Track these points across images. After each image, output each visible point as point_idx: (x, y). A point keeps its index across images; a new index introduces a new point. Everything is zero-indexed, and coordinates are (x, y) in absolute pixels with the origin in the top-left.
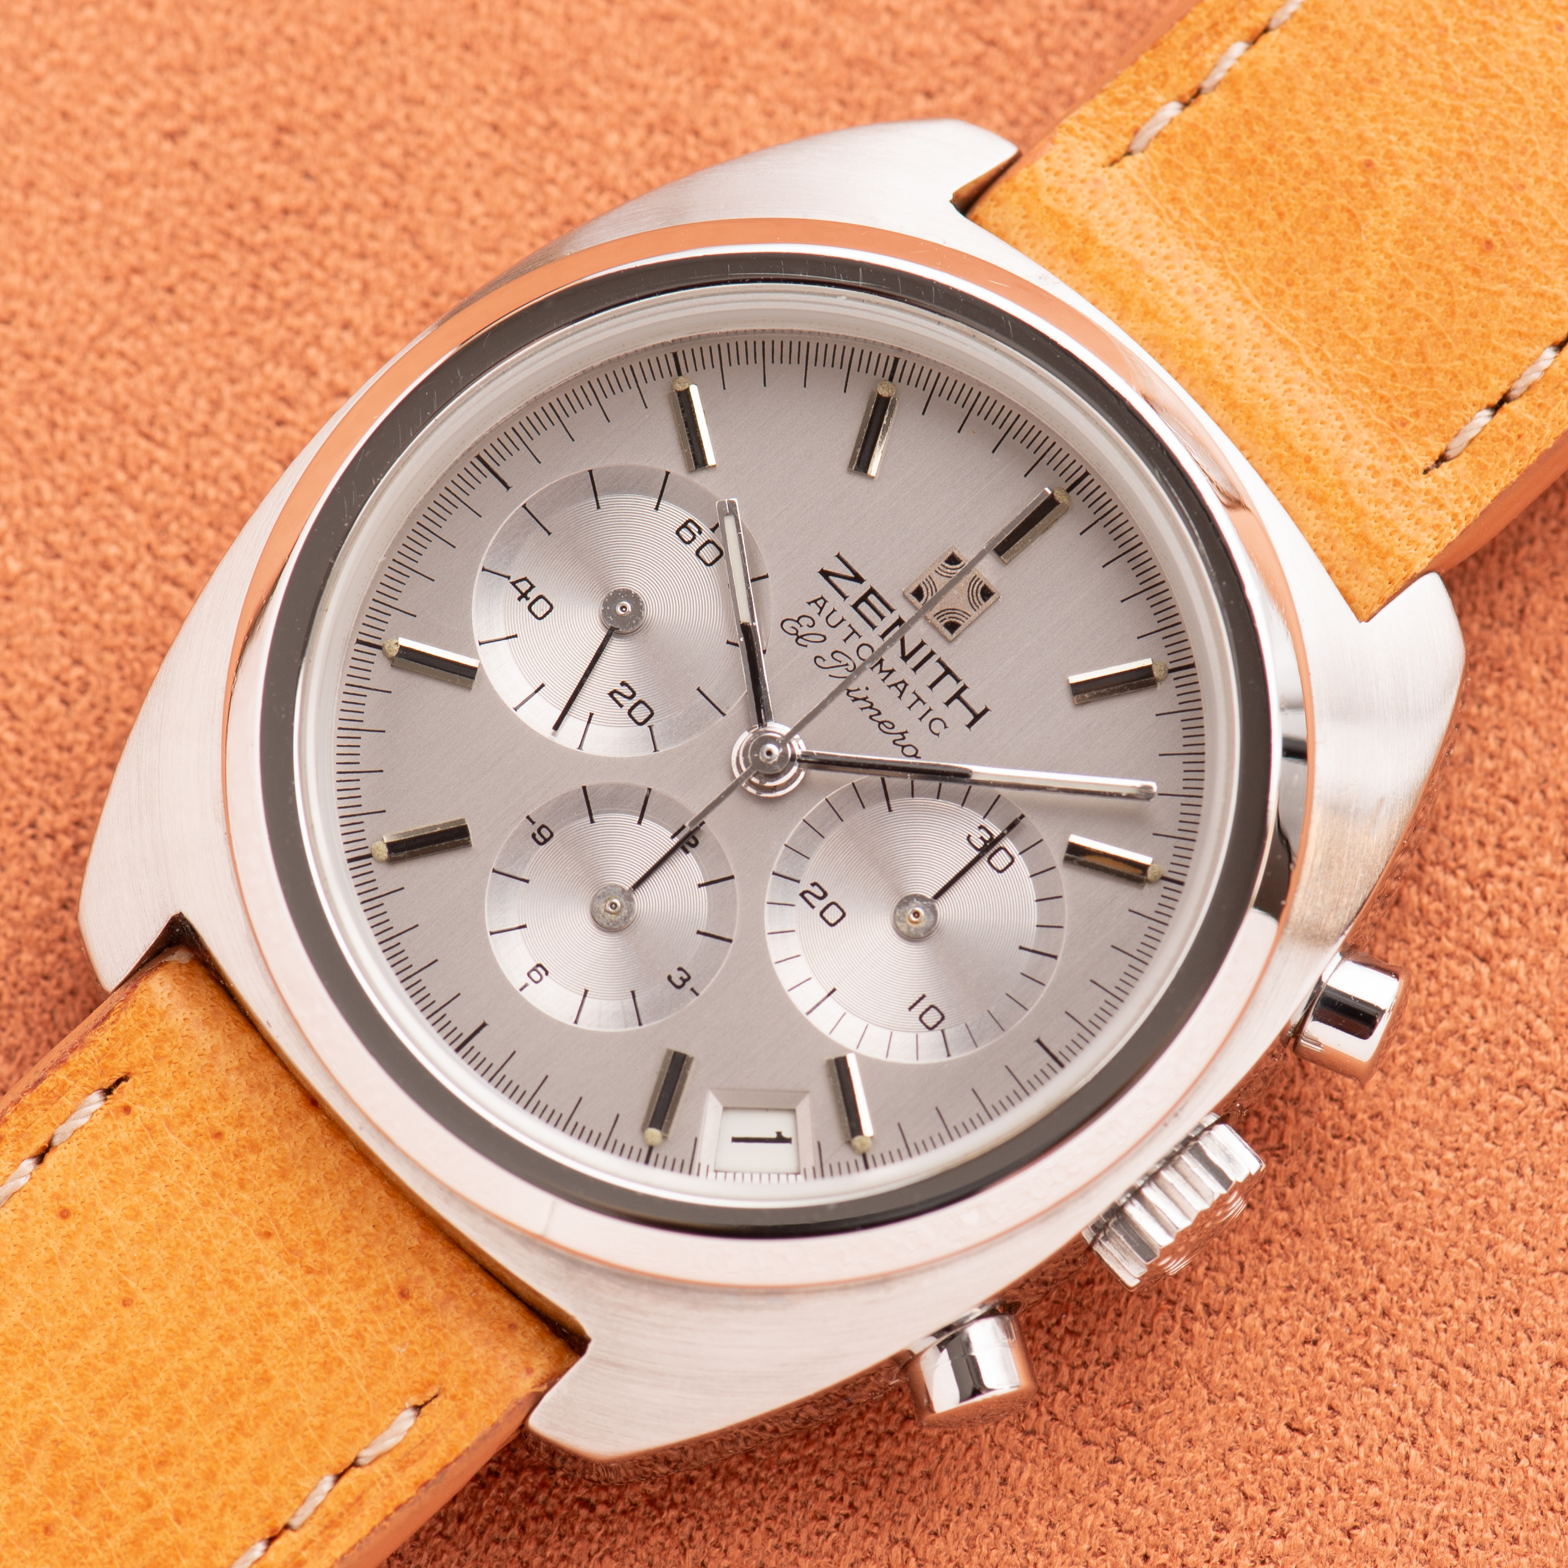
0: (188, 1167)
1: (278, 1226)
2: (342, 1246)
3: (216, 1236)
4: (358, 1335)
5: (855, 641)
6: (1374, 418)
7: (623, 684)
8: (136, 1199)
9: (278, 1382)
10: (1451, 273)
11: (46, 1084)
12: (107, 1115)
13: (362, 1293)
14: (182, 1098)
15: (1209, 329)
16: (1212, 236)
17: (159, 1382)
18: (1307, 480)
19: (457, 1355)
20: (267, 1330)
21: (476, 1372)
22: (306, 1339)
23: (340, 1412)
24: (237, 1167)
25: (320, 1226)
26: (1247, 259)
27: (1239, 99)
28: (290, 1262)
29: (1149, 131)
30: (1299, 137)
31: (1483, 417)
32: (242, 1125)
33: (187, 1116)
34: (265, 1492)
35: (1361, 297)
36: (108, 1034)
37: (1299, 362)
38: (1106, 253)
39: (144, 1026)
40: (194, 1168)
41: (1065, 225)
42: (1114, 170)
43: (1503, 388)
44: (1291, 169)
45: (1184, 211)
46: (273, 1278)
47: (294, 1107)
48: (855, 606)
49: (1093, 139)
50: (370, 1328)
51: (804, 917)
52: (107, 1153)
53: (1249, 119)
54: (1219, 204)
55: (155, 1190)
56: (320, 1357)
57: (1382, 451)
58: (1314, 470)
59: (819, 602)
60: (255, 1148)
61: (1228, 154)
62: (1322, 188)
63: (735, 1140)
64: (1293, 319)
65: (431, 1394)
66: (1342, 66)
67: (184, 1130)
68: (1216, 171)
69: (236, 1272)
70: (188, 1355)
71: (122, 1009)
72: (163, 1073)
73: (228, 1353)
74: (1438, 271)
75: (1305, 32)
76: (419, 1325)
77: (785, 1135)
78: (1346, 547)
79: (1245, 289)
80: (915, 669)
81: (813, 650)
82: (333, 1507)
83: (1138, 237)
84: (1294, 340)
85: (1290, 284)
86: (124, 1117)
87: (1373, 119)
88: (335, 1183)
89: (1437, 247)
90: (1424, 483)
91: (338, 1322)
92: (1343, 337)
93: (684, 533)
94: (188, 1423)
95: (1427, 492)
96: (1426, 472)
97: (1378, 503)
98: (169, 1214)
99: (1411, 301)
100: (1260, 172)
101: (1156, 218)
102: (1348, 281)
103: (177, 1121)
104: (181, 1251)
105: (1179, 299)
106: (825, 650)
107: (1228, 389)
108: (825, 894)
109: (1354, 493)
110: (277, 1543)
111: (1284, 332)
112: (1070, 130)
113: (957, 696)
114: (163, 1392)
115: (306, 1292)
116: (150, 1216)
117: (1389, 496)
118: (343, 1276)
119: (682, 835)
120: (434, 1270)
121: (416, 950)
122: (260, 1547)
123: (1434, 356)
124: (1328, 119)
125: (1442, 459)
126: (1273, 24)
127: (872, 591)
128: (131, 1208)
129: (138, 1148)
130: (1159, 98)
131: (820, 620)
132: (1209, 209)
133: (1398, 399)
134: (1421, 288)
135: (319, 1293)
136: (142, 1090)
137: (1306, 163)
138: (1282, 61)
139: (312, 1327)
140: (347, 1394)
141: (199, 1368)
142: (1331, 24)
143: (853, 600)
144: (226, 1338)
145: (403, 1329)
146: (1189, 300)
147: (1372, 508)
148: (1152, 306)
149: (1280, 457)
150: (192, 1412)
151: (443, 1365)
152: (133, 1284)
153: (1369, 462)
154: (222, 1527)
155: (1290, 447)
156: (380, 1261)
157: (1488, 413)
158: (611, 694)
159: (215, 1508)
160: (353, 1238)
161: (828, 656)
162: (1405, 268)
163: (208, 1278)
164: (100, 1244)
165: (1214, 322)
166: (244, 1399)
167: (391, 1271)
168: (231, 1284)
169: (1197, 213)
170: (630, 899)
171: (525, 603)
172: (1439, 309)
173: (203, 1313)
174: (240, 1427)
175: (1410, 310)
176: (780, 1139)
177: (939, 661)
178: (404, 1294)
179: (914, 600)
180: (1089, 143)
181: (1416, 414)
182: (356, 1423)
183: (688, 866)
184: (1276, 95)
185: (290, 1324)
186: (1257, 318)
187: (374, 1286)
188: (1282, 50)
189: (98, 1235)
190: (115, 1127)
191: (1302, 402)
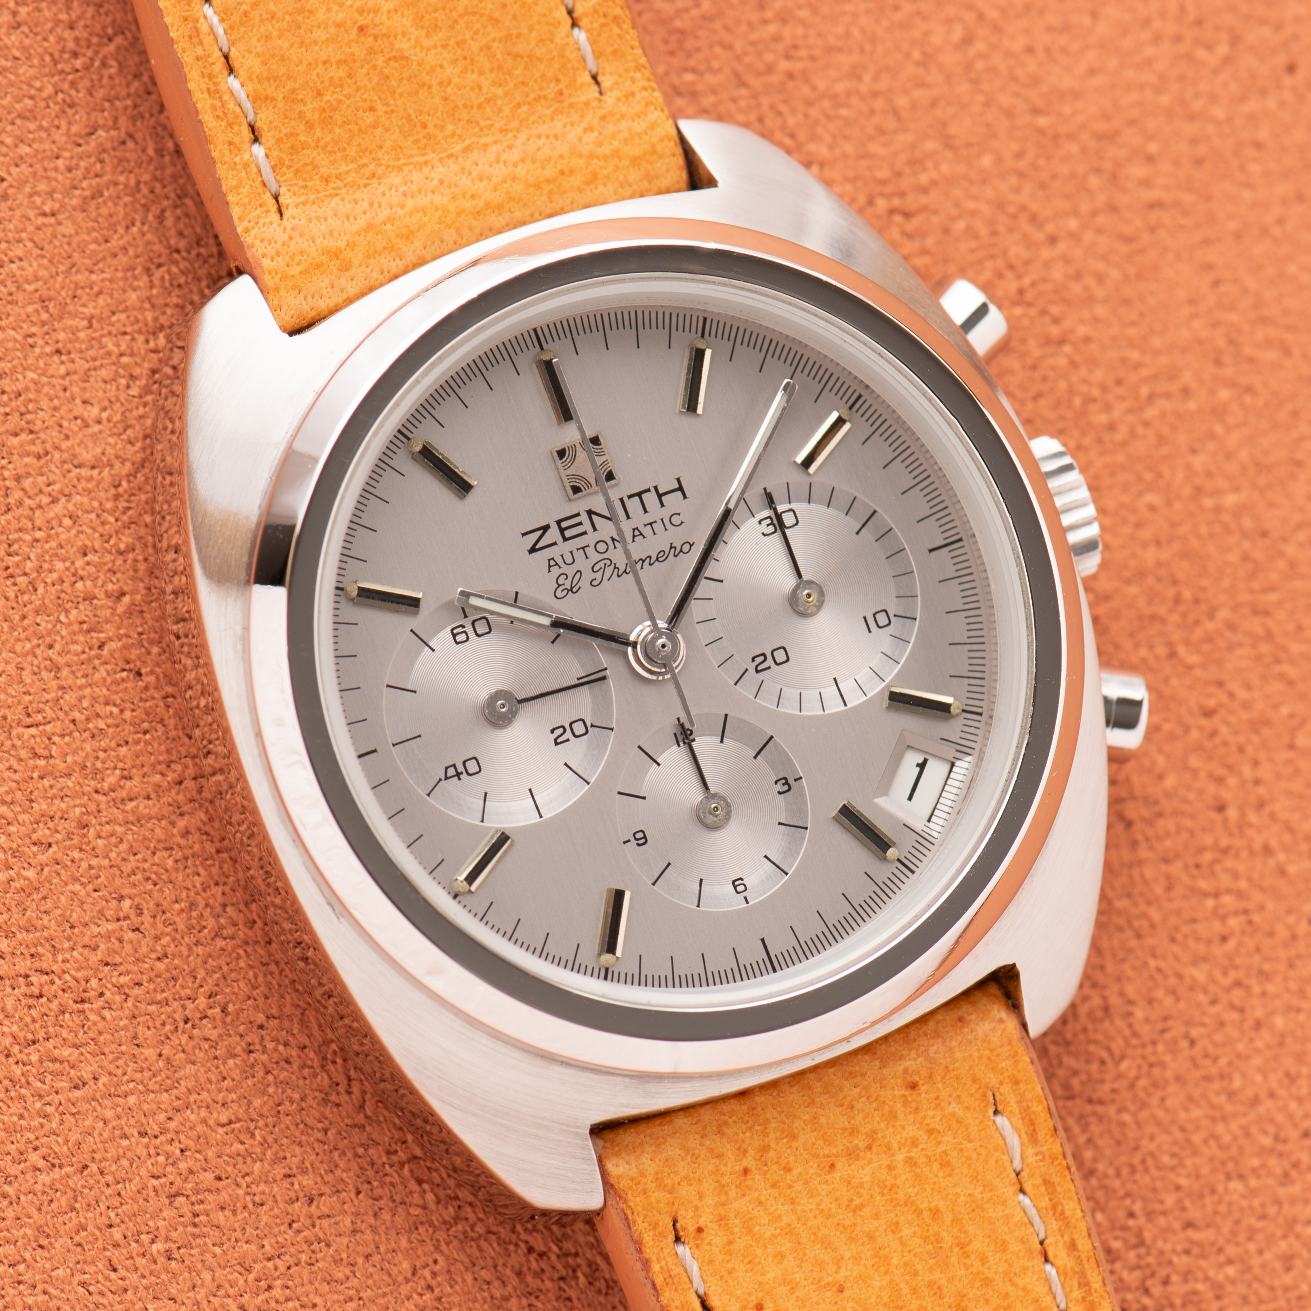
0: (760, 1203)
1: (828, 1156)
2: (861, 1116)
3: (818, 1204)
4: (931, 1132)
5: (590, 551)
6: (548, 112)
7: (552, 731)
8: (770, 1250)
9: (941, 1204)
10: (466, 8)
11: (659, 1280)
12: (697, 1246)
13: (901, 1116)
14: (708, 1186)
15: (437, 198)
16: (364, 165)
17: (905, 1290)
18: (576, 180)
19: (971, 1068)
20: (901, 1196)
21: (989, 1058)
22: (918, 1170)
23: (980, 1168)
24: (775, 1167)
25: (841, 1125)
26: (393, 148)
27: (273, 99)
28: (858, 1158)
29: (268, 174)
30: (320, 69)
31: (580, 35)
32: (745, 1151)
33: (722, 1188)
34: (1014, 1247)
35: (456, 80)
36: (639, 1221)
37: (486, 146)
38: (352, 246)
39: (645, 1191)
40: (763, 1199)
41: (319, 266)
42: (287, 214)
43: (564, 12)
44: (342, 86)
45: (338, 176)
46: (865, 1175)
47: (745, 1108)
48: (565, 539)
49: (259, 217)
50: (928, 1121)
51: (774, 676)
52: (727, 1258)
53: (291, 98)
54: (344, 149)
55: (768, 1234)
56: (936, 1166)
57: (575, 117)
58: (572, 172)
59: (552, 564)
60: (765, 1149)
61: (310, 126)
62: (364, 71)
63: (910, 798)
64: (453, 134)
65: (991, 1098)
66: (280, 14)
67: (732, 1193)
68: (318, 140)
69: (851, 1200)
70: (895, 1261)
71: (625, 1202)
72: (686, 1191)
73: (906, 1232)
74: (461, 16)
75: (242, 29)
76: (940, 1085)
77: (920, 761)
78: (634, 175)
79: (414, 160)
80: (628, 517)
81: (585, 583)
82: (1044, 1202)
83: (348, 218)
84: (468, 142)
85: (424, 126)
86: (704, 1235)
87: (329, 10)
88: (813, 1102)
89: (444, 8)
90: (610, 99)
91: (915, 1143)
92: (480, 106)
93: (459, 638)
94: (944, 1282)
95: (619, 100)
96: (601, 93)
97: (613, 136)
98: (789, 1231)
99: (475, 46)
100: (334, 109)
101: (336, 199)
102: (441, 84)
103: (723, 1198)
104: (820, 1234)
105: (407, 209)
106: (588, 575)
107: (487, 205)
108: (763, 655)
109: (600, 151)
110: (1051, 1255)
111: (458, 147)
112: (247, 230)
113: (660, 496)
114: (914, 1291)
115: (883, 1156)
116: (786, 1245)
117: (611, 128)
118: (883, 1125)
119: (680, 738)
120: (901, 1058)
121: (689, 966)
122: (1048, 1267)
123: (520, 48)
124: (315, 42)
125: (594, 78)
126: (225, 50)
127: (559, 522)
128: (774, 1257)
129: (732, 1233)
130: (246, 156)
131: (565, 569)
132: (345, 158)
133: (541, 89)
134: (468, 35)
135: (889, 1147)
136: (691, 1214)
137: (342, 73)
138: (258, 55)
139: (910, 1162)
140: (969, 1158)
141: (909, 1257)
142: (244, 7)
143: (560, 539)
144: (895, 1227)
145: (937, 1098)
146: (410, 203)
147: (616, 144)
148: (405, 231)
149: (551, 192)
150: (937, 1275)
151: (974, 1080)
152: (830, 1279)
153: (580, 130)
154: (1024, 1289)
155: (548, 181)
156: (882, 1093)
157: (576, 30)
158: (556, 744)
159: (1010, 1289)
160: (858, 1106)
161: (594, 575)
162: (449, 38)
163: (847, 1223)
164: (792, 1291)
165: (433, 192)
166: (944, 1234)
167: (893, 1089)
168: (860, 1207)
169: (344, 168)
170: (714, 796)
171: (464, 776)
172: (490, 28)
173: (871, 1238)
174: (962, 1246)
175: (481, 49)
176: (922, 766)
177: (630, 497)
178: (913, 1086)
179: (580, 494)
180: (262, 221)
181: (558, 81)
182: (992, 1161)
183: (703, 744)
184: (283, 70)
185: (903, 1177)
186: (441, 160)
187: (899, 1105)
188: (250, 52)
189: (784, 1290)
190: (709, 1244)
191: (517, 157)
